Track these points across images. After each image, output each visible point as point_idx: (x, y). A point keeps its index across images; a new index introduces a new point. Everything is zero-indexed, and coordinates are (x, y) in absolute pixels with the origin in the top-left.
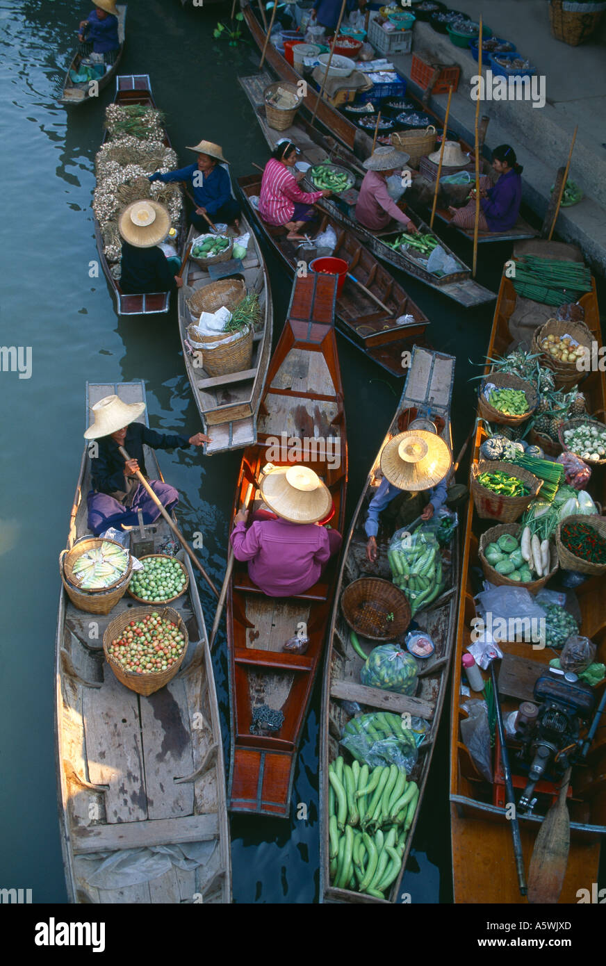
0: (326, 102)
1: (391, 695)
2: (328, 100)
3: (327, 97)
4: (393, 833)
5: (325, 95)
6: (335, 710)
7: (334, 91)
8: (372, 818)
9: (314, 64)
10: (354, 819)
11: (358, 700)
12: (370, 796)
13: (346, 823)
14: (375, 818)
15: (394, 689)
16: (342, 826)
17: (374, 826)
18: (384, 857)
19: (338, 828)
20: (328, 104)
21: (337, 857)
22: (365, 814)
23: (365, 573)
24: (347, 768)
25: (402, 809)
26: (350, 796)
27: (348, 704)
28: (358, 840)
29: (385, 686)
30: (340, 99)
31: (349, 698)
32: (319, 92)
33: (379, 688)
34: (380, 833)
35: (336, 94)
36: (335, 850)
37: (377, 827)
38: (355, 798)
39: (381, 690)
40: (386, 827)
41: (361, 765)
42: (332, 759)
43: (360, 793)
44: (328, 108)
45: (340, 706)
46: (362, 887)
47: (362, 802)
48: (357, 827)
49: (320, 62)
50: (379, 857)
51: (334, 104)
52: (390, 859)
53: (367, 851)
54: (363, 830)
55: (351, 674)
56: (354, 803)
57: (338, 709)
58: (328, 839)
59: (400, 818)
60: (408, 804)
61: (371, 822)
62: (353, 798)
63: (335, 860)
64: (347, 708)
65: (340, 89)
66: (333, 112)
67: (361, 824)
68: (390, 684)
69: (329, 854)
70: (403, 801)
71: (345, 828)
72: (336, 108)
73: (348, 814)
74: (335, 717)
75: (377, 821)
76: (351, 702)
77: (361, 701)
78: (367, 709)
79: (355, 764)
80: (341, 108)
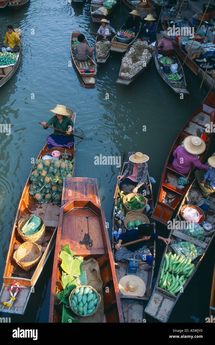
0: (189, 58)
1: (193, 238)
2: (190, 57)
3: (189, 56)
4: (182, 277)
5: (189, 55)
6: (173, 240)
7: (192, 54)
8: (176, 271)
9: (186, 44)
10: (170, 270)
11: (181, 238)
12: (178, 264)
13: (168, 271)
14: (177, 271)
15: (194, 237)
16: (166, 271)
17: (176, 273)
18: (178, 284)
19: (164, 272)
20: (190, 58)
21: (162, 279)
22: (174, 269)
23: (194, 202)
24: (172, 256)
25: (187, 271)
26: (170, 263)
27: (178, 239)
28: (170, 276)
29: (192, 236)
30: (194, 57)
31: (178, 237)
32: (187, 54)
33: (190, 236)
34: (178, 276)
35: (193, 55)
36: (162, 277)
37: (177, 274)
38: (172, 264)
39: (190, 237)
40: (180, 275)
41: (177, 255)
42: (168, 252)
43: (174, 263)
44: (190, 60)
45: (175, 239)
46: (168, 290)
47: (174, 266)
48: (171, 273)
49: (188, 43)
50: (176, 283)
51: (191, 59)
52: (179, 285)
53: (172, 281)
54: (173, 274)
55: (181, 231)
56: (171, 265)
57: (174, 240)
58: (160, 273)
59: (186, 273)
60: (190, 270)
61: (176, 272)
62: (171, 264)
63: (161, 280)
64: (177, 240)
65: (194, 53)
66: (191, 61)
67: (172, 272)
68: (193, 235)
69: (160, 278)
70: (188, 268)
71: (166, 272)
72: (192, 60)
73: (169, 269)
74: (173, 242)
75: (178, 272)
76: (179, 238)
77: (182, 238)
78: (183, 241)
79: (175, 255)
80: (194, 60)
